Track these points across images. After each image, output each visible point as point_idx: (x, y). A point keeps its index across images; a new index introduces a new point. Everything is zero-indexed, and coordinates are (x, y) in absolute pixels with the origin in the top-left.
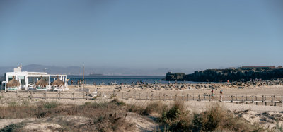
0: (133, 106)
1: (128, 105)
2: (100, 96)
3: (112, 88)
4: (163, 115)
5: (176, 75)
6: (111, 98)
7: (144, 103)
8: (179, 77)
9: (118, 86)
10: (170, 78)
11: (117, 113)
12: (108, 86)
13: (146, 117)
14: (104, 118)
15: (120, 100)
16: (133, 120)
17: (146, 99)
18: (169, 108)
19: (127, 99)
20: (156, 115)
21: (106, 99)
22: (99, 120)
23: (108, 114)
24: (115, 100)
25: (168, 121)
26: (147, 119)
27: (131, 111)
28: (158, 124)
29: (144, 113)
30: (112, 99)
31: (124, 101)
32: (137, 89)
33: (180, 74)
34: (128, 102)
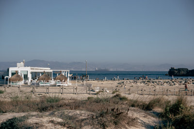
0: (136, 101)
1: (130, 100)
2: (102, 91)
3: (114, 83)
4: (166, 110)
5: (179, 70)
6: (113, 93)
7: (147, 99)
8: (182, 72)
9: (121, 81)
10: (174, 73)
11: (120, 108)
12: (111, 82)
13: (148, 112)
14: (106, 113)
15: (123, 95)
16: (136, 115)
17: (149, 95)
18: (172, 103)
19: (129, 94)
20: (159, 110)
21: (108, 94)
22: (101, 115)
23: (110, 108)
24: (117, 95)
25: (171, 116)
26: (149, 114)
27: (133, 106)
28: (161, 120)
29: (147, 108)
30: (115, 94)
31: (127, 96)
32: (140, 84)
33: (183, 69)
34: (131, 97)
